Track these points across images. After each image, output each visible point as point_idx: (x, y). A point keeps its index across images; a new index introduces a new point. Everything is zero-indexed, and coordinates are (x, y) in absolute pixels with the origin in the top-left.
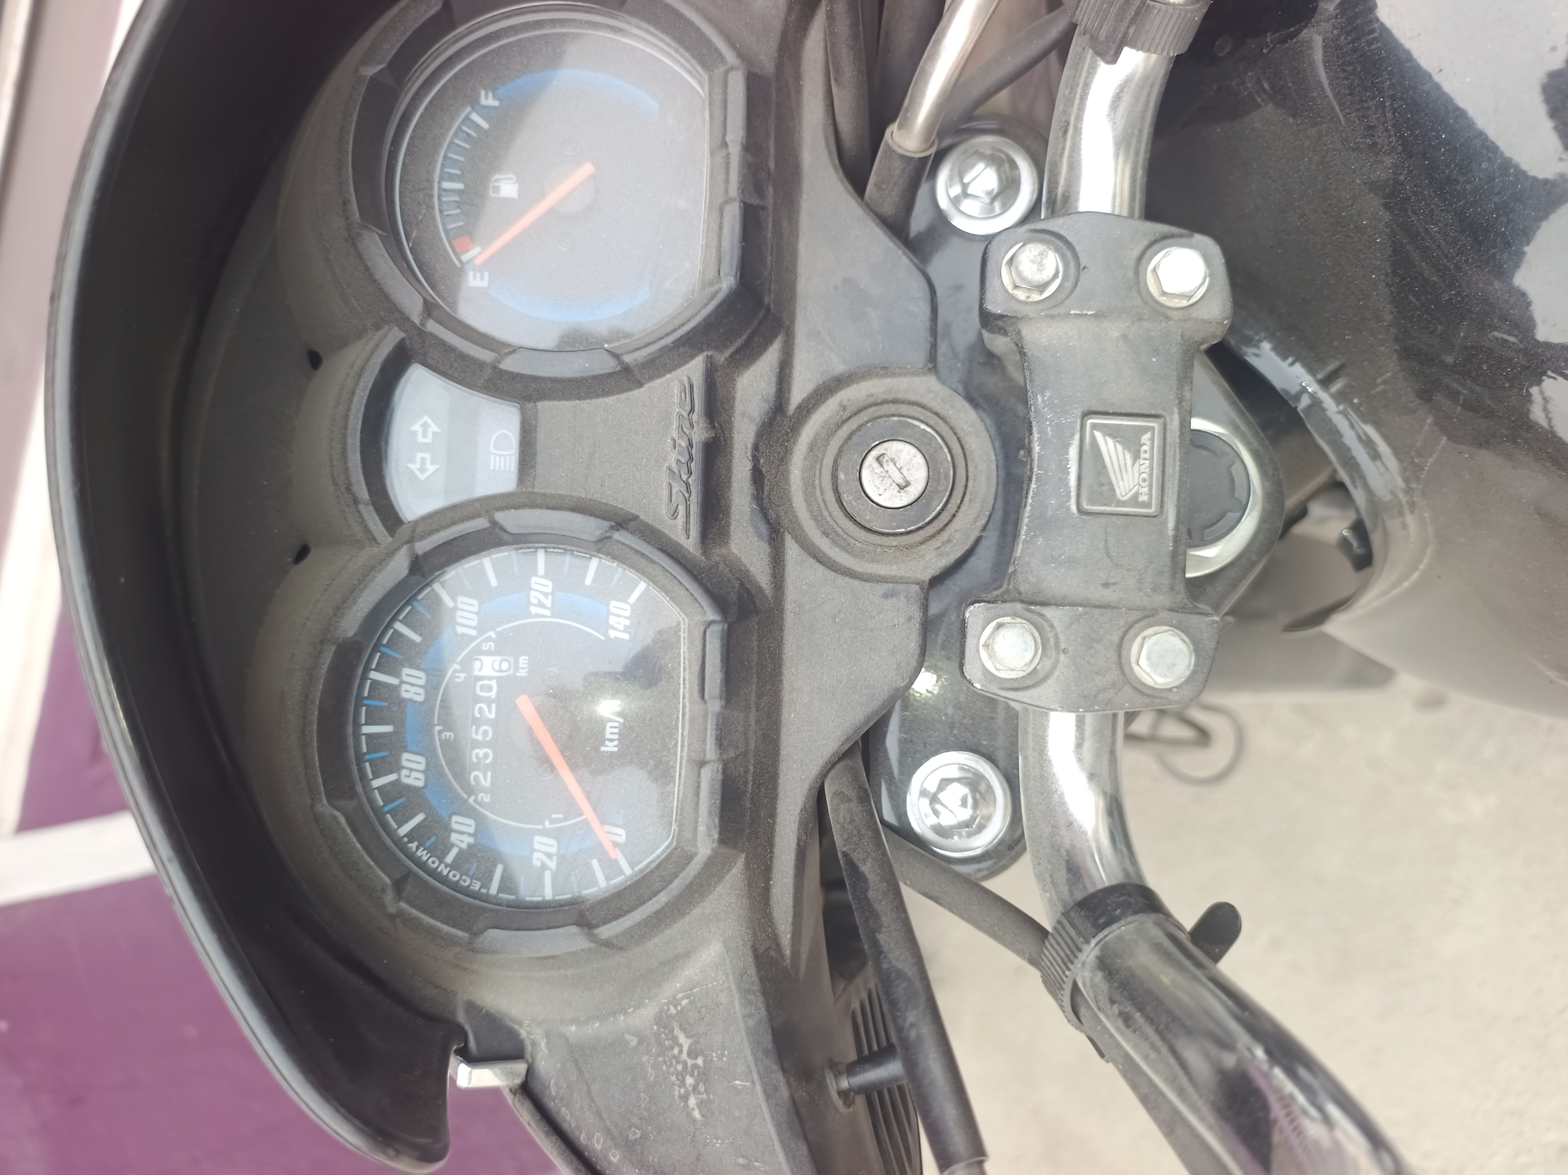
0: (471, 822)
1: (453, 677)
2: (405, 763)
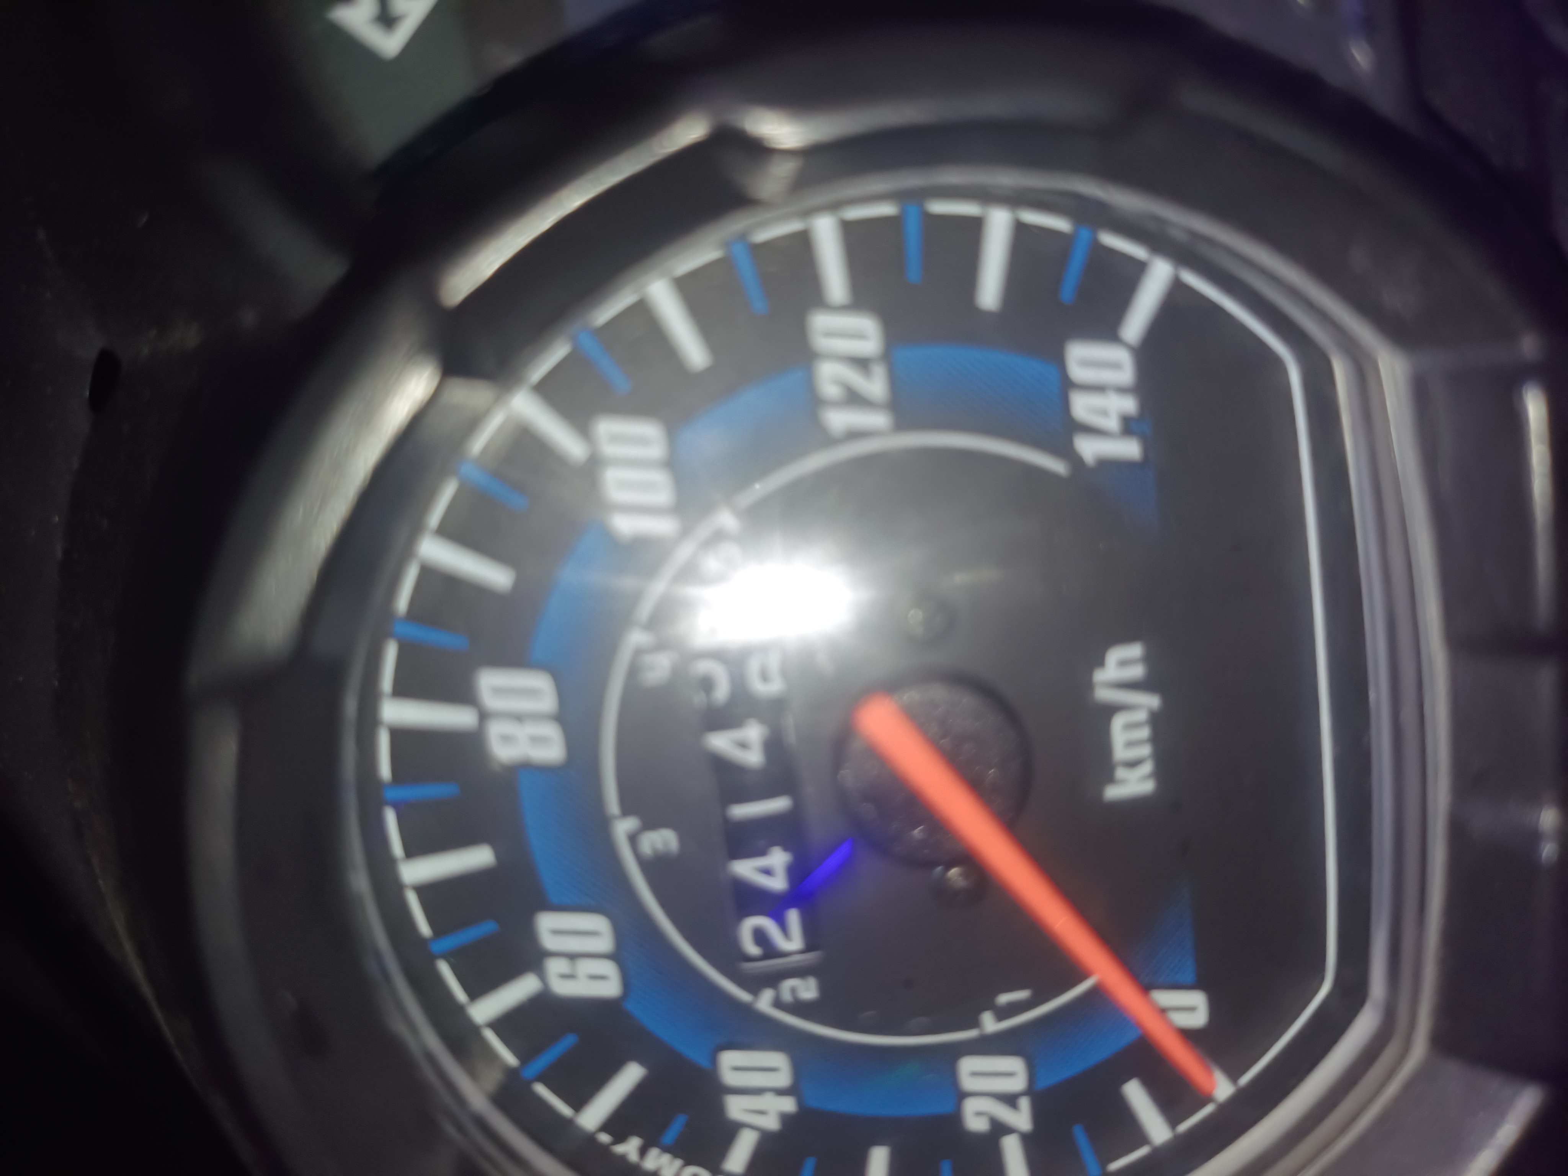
0: (778, 1060)
1: (634, 671)
2: (549, 942)
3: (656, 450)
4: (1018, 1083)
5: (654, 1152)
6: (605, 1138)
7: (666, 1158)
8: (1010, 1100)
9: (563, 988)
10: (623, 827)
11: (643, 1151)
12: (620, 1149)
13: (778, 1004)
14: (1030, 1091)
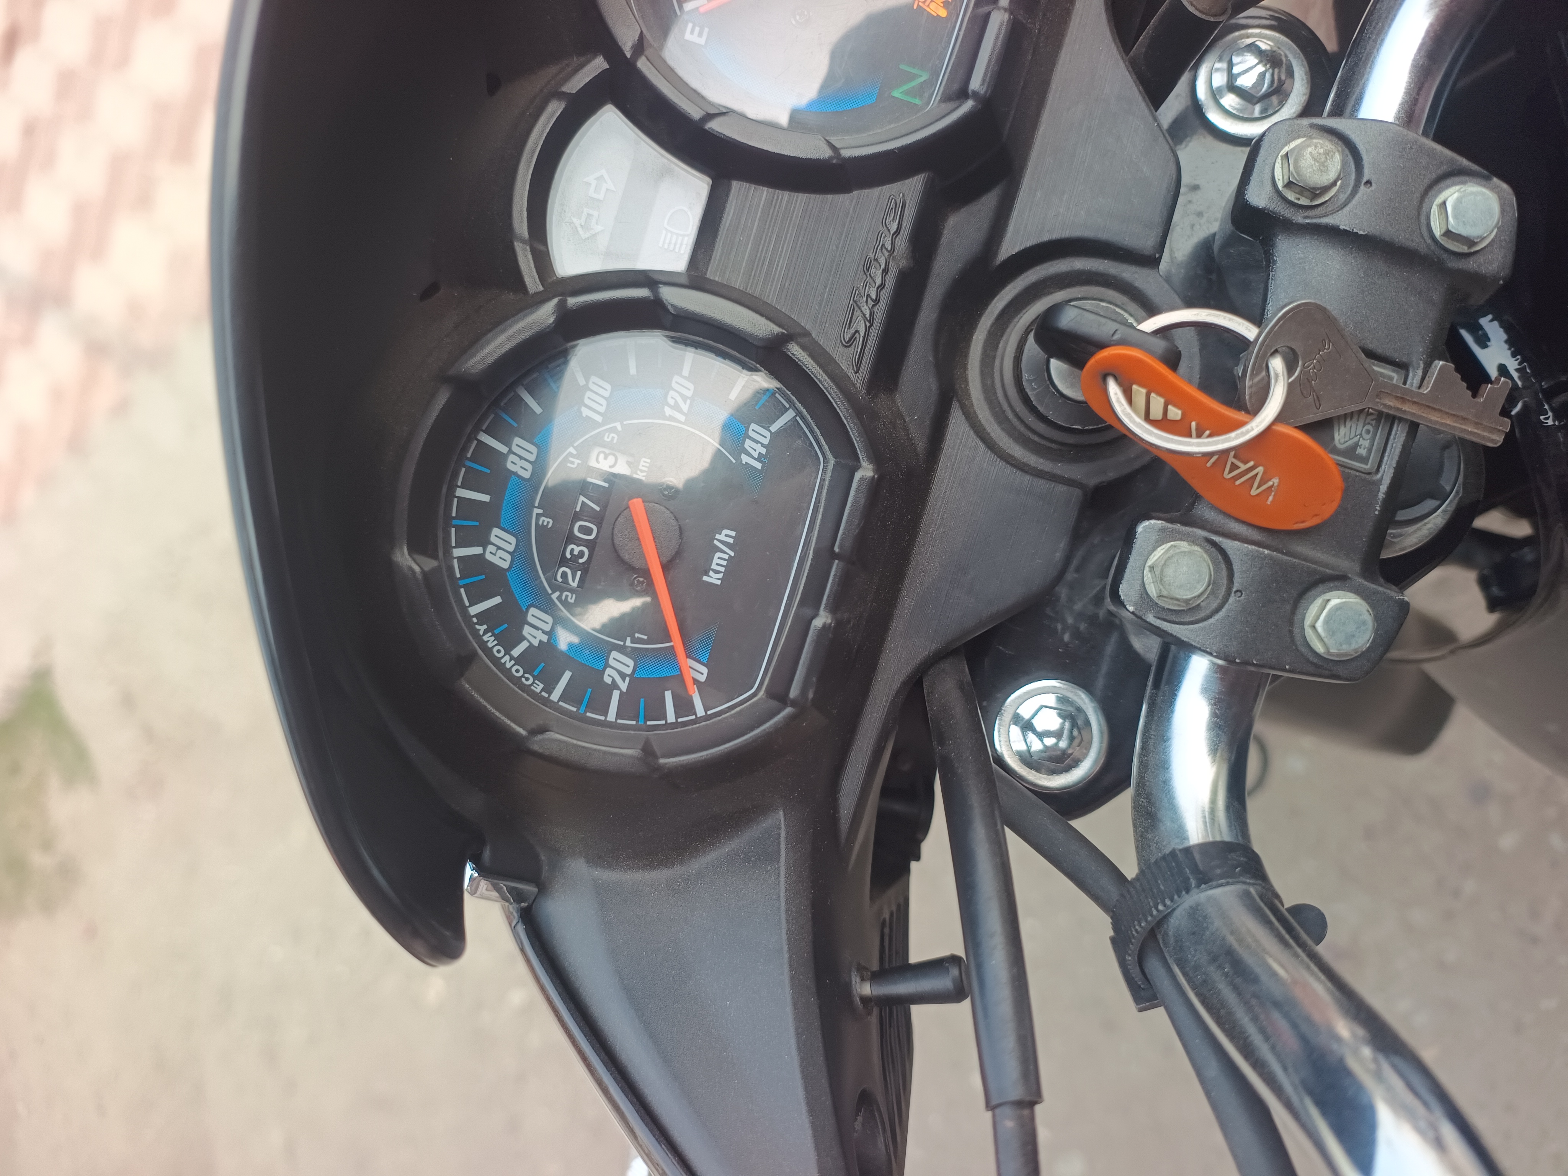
3: (607, 394)
4: (628, 671)
5: (490, 634)
6: (475, 620)
7: (493, 638)
8: (623, 676)
9: (488, 557)
10: (537, 511)
11: (485, 633)
12: (478, 627)
13: (559, 598)
14: (631, 676)
